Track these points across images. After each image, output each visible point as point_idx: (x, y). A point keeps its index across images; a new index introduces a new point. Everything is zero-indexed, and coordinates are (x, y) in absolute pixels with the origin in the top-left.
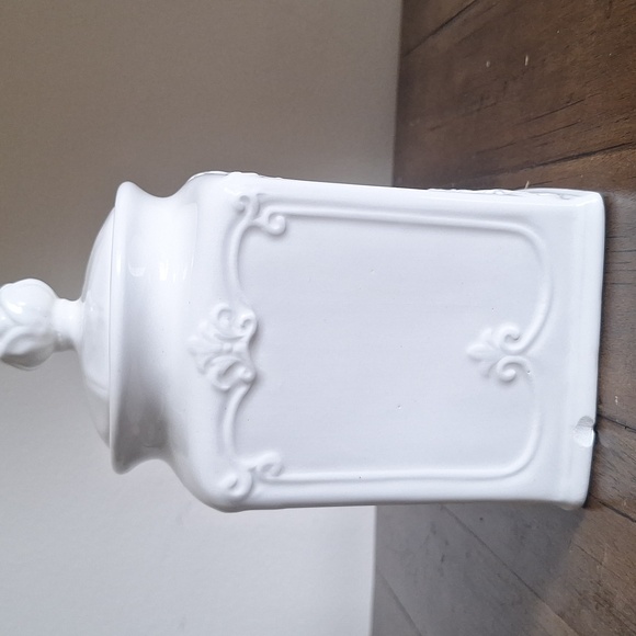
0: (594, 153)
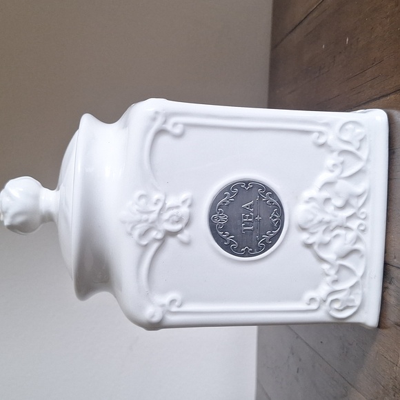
0: (390, 94)
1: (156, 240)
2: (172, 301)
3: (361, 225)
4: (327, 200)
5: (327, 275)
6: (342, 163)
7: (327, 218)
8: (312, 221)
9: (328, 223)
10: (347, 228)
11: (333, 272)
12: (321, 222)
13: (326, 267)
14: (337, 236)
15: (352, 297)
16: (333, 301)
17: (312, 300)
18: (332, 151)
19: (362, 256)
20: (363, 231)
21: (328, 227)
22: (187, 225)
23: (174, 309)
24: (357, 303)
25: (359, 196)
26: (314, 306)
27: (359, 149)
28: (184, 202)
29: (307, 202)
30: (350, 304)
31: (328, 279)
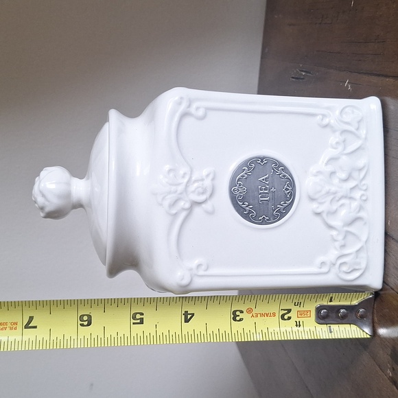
1: (184, 209)
2: (199, 266)
3: (362, 195)
4: (333, 173)
5: (335, 241)
6: (344, 141)
7: (333, 189)
8: (320, 192)
9: (335, 193)
10: (351, 198)
11: (340, 238)
12: (328, 193)
13: (334, 233)
14: (342, 205)
15: (358, 260)
16: (341, 264)
17: (323, 263)
18: (334, 131)
19: (365, 223)
20: (365, 200)
21: (335, 197)
22: (211, 195)
23: (201, 273)
24: (363, 265)
25: (360, 170)
26: (325, 269)
27: (358, 129)
28: (208, 175)
29: (315, 176)
30: (357, 267)
31: (337, 244)
